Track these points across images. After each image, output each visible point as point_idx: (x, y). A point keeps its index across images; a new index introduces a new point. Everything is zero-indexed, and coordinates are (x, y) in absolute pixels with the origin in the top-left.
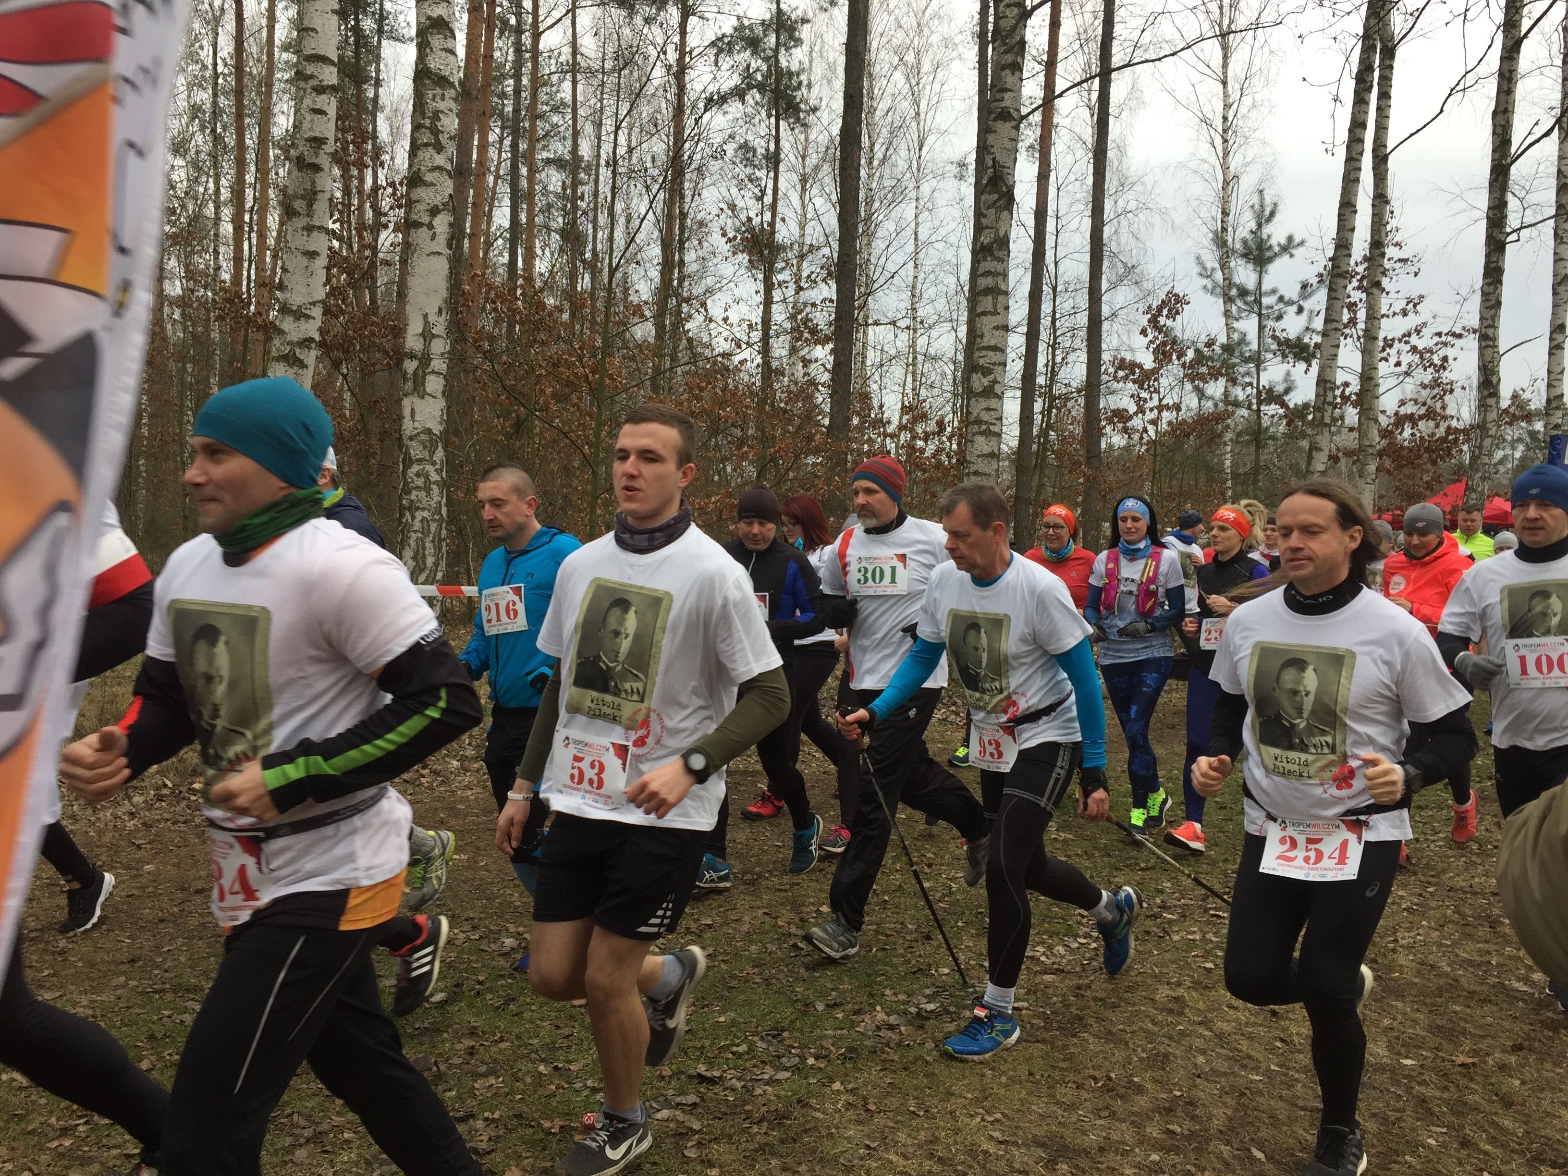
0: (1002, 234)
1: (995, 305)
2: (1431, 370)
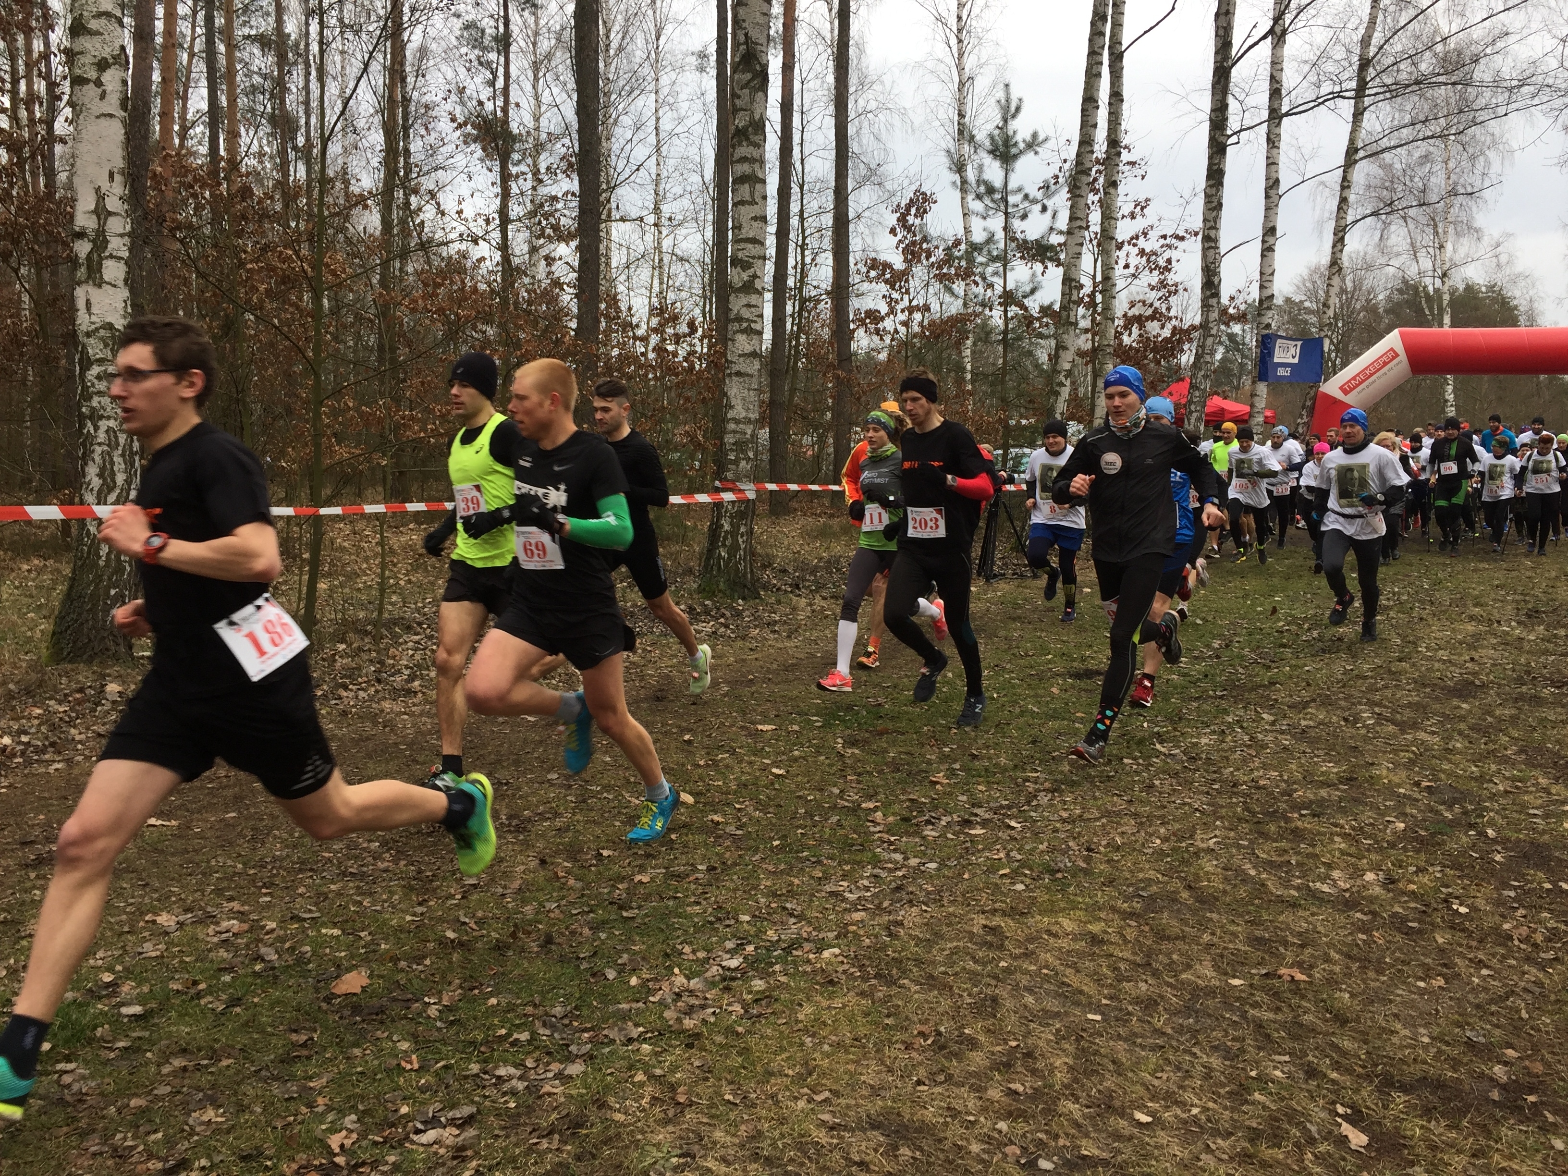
0: (757, 117)
1: (752, 194)
2: (1156, 272)
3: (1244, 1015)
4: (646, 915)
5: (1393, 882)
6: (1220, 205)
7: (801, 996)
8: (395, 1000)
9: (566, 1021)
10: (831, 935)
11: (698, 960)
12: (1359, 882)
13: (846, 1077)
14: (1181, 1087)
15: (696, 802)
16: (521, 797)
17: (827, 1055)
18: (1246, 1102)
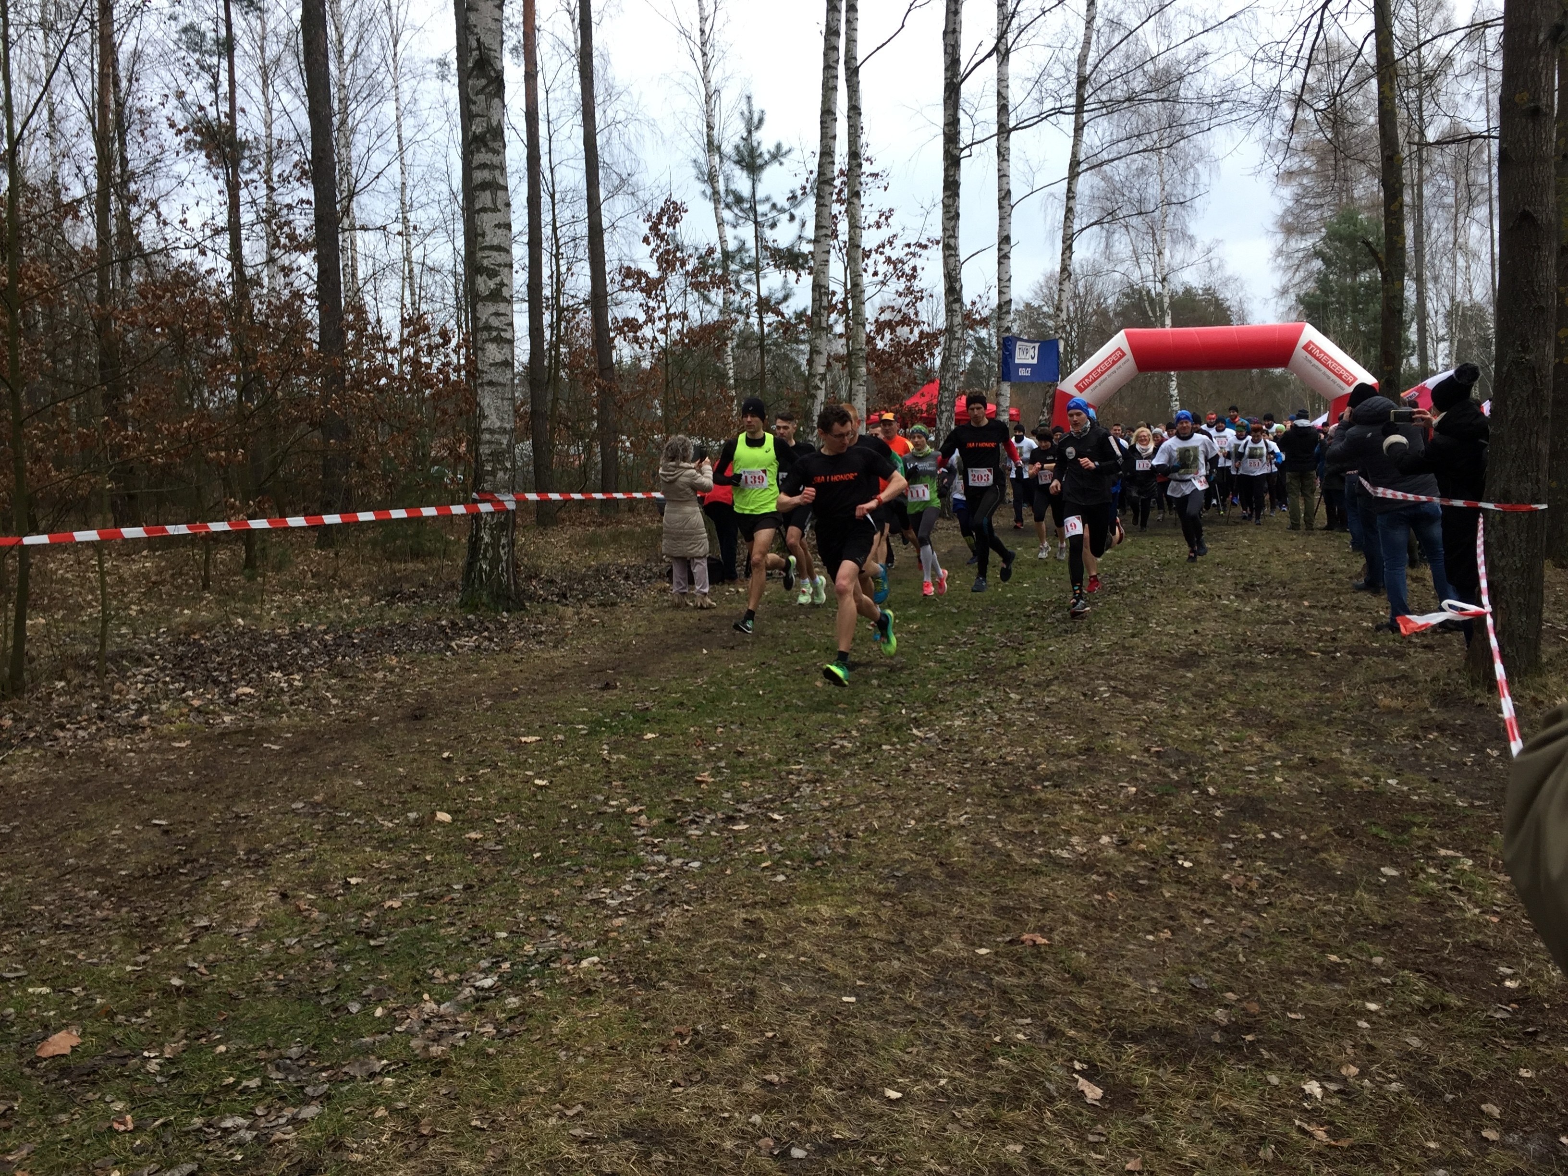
0: (494, 123)
1: (494, 201)
3: (989, 985)
4: (396, 942)
5: (1125, 843)
6: (957, 215)
7: (557, 1009)
8: (110, 1057)
9: (302, 1062)
10: (591, 944)
11: (450, 983)
12: (1095, 846)
13: (600, 1088)
14: (930, 1060)
15: (454, 820)
16: (261, 830)
17: (582, 1067)
18: (991, 1067)
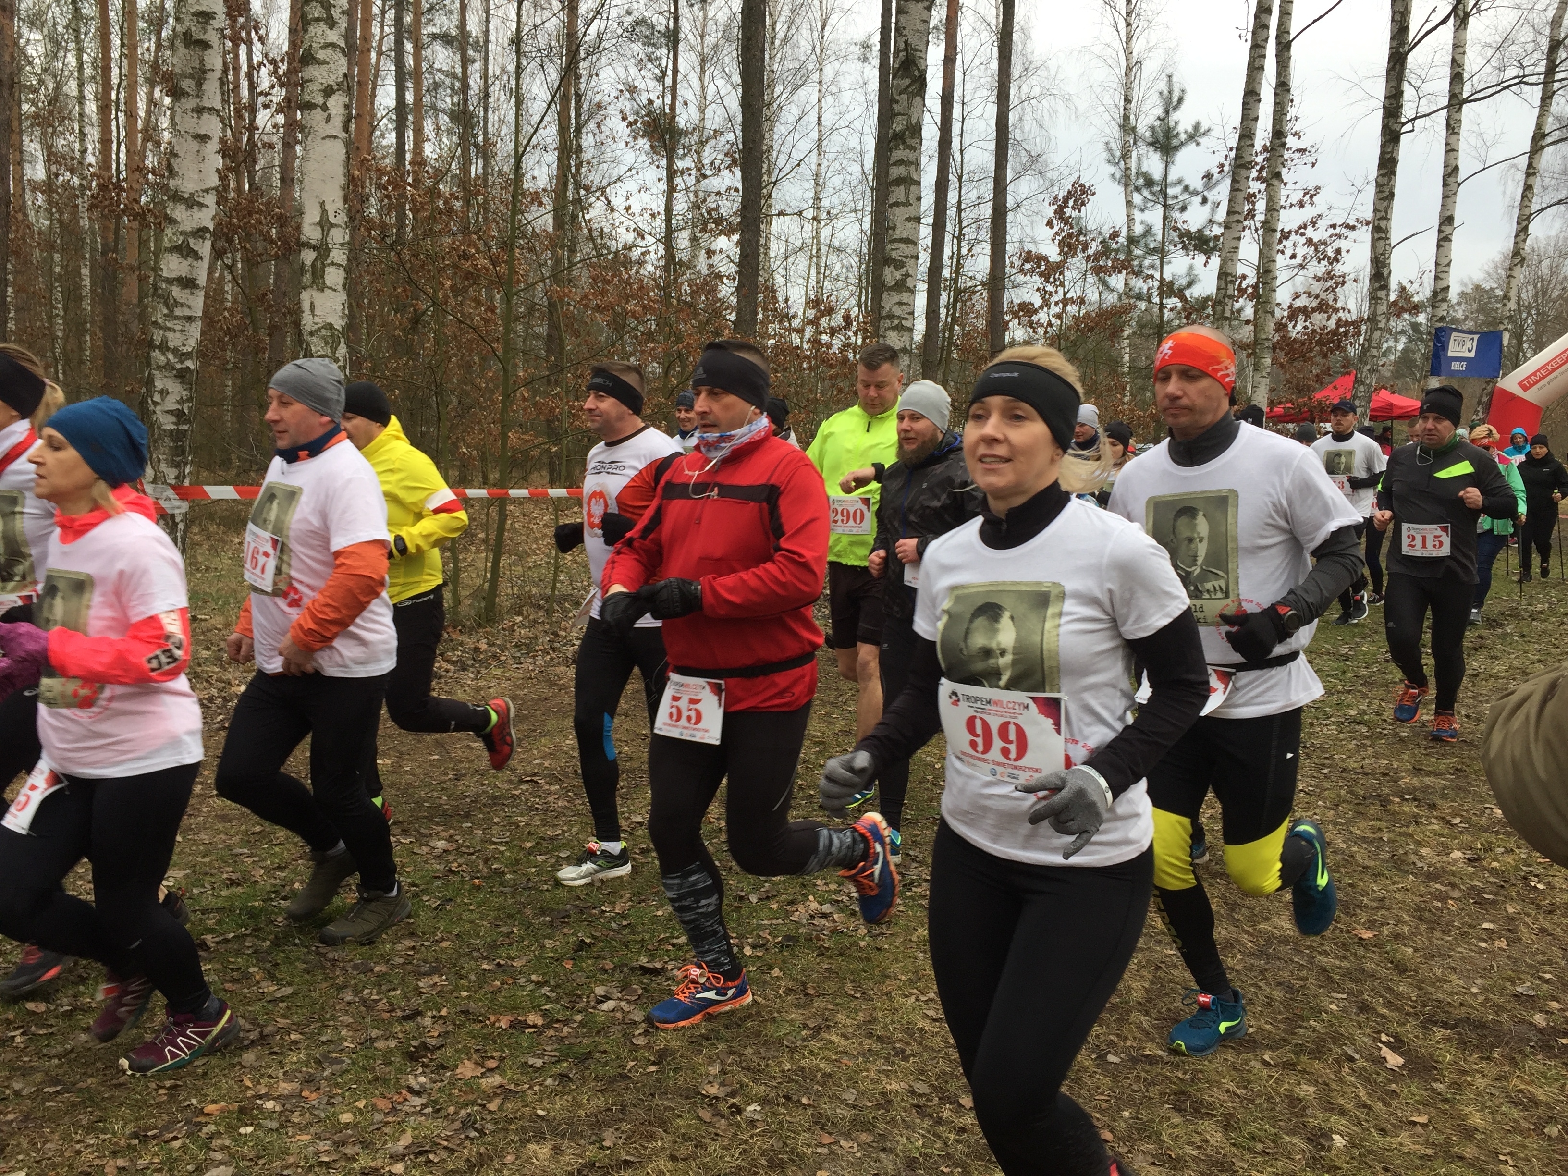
0: (914, 121)
1: (907, 195)
2: (1325, 262)
5: (1478, 859)
6: (1392, 195)
12: (1445, 859)
18: (1300, 1026)
